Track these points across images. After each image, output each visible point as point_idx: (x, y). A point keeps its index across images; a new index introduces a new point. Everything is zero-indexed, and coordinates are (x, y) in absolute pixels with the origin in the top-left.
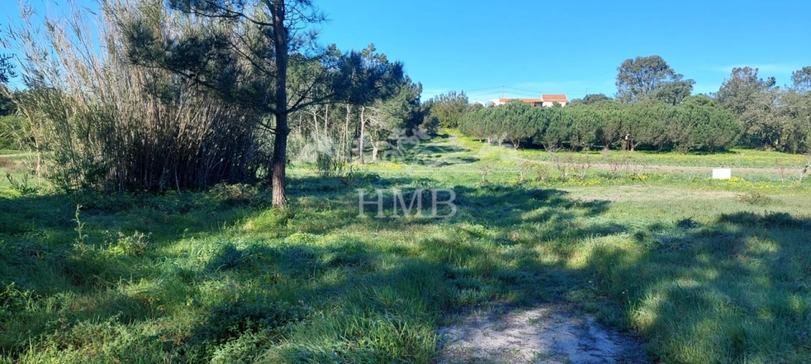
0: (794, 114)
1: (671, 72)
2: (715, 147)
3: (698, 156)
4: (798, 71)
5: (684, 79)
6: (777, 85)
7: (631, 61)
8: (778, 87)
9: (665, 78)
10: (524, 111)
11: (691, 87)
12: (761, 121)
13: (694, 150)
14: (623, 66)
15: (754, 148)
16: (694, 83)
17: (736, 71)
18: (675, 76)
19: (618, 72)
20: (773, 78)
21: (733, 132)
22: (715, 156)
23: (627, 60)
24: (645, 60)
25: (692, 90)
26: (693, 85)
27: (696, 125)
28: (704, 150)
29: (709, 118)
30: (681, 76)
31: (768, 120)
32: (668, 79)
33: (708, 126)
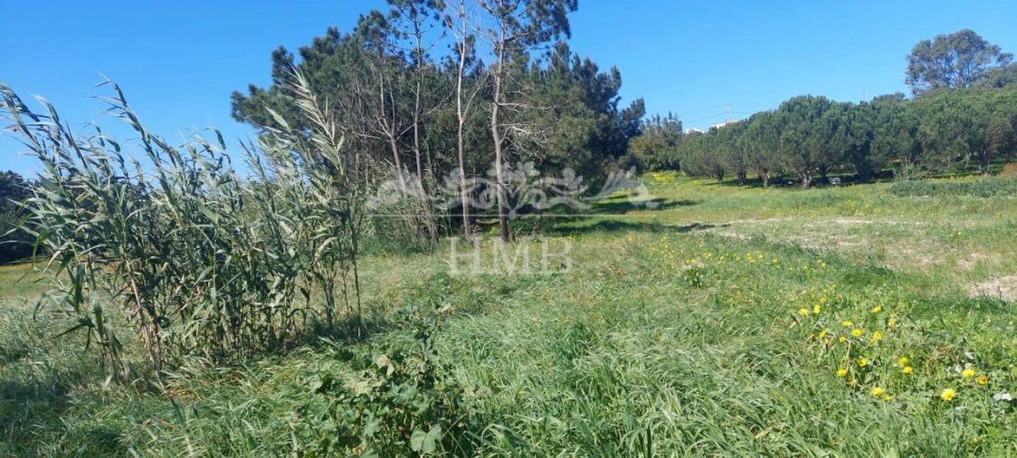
1: (995, 50)
7: (928, 44)
10: (820, 111)
14: (916, 53)
19: (906, 64)
23: (921, 42)
24: (952, 39)
32: (993, 63)
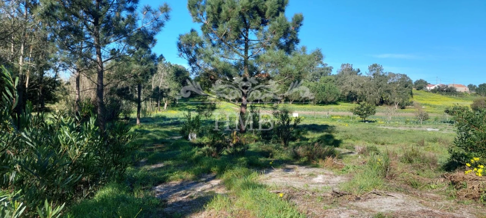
0: (362, 87)
2: (328, 102)
3: (322, 106)
4: (371, 66)
5: (328, 66)
6: (361, 72)
8: (362, 73)
9: (318, 65)
11: (331, 70)
12: (349, 90)
13: (318, 104)
15: (349, 102)
16: (333, 68)
17: (343, 65)
18: (324, 64)
20: (359, 69)
21: (335, 95)
22: (328, 106)
25: (332, 72)
26: (332, 69)
27: (318, 92)
28: (324, 103)
29: (324, 89)
30: (327, 64)
31: (353, 89)
33: (324, 92)
